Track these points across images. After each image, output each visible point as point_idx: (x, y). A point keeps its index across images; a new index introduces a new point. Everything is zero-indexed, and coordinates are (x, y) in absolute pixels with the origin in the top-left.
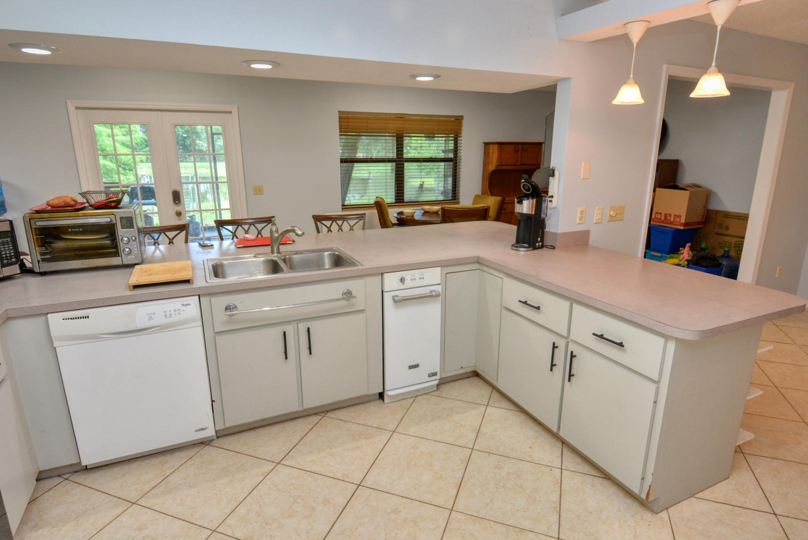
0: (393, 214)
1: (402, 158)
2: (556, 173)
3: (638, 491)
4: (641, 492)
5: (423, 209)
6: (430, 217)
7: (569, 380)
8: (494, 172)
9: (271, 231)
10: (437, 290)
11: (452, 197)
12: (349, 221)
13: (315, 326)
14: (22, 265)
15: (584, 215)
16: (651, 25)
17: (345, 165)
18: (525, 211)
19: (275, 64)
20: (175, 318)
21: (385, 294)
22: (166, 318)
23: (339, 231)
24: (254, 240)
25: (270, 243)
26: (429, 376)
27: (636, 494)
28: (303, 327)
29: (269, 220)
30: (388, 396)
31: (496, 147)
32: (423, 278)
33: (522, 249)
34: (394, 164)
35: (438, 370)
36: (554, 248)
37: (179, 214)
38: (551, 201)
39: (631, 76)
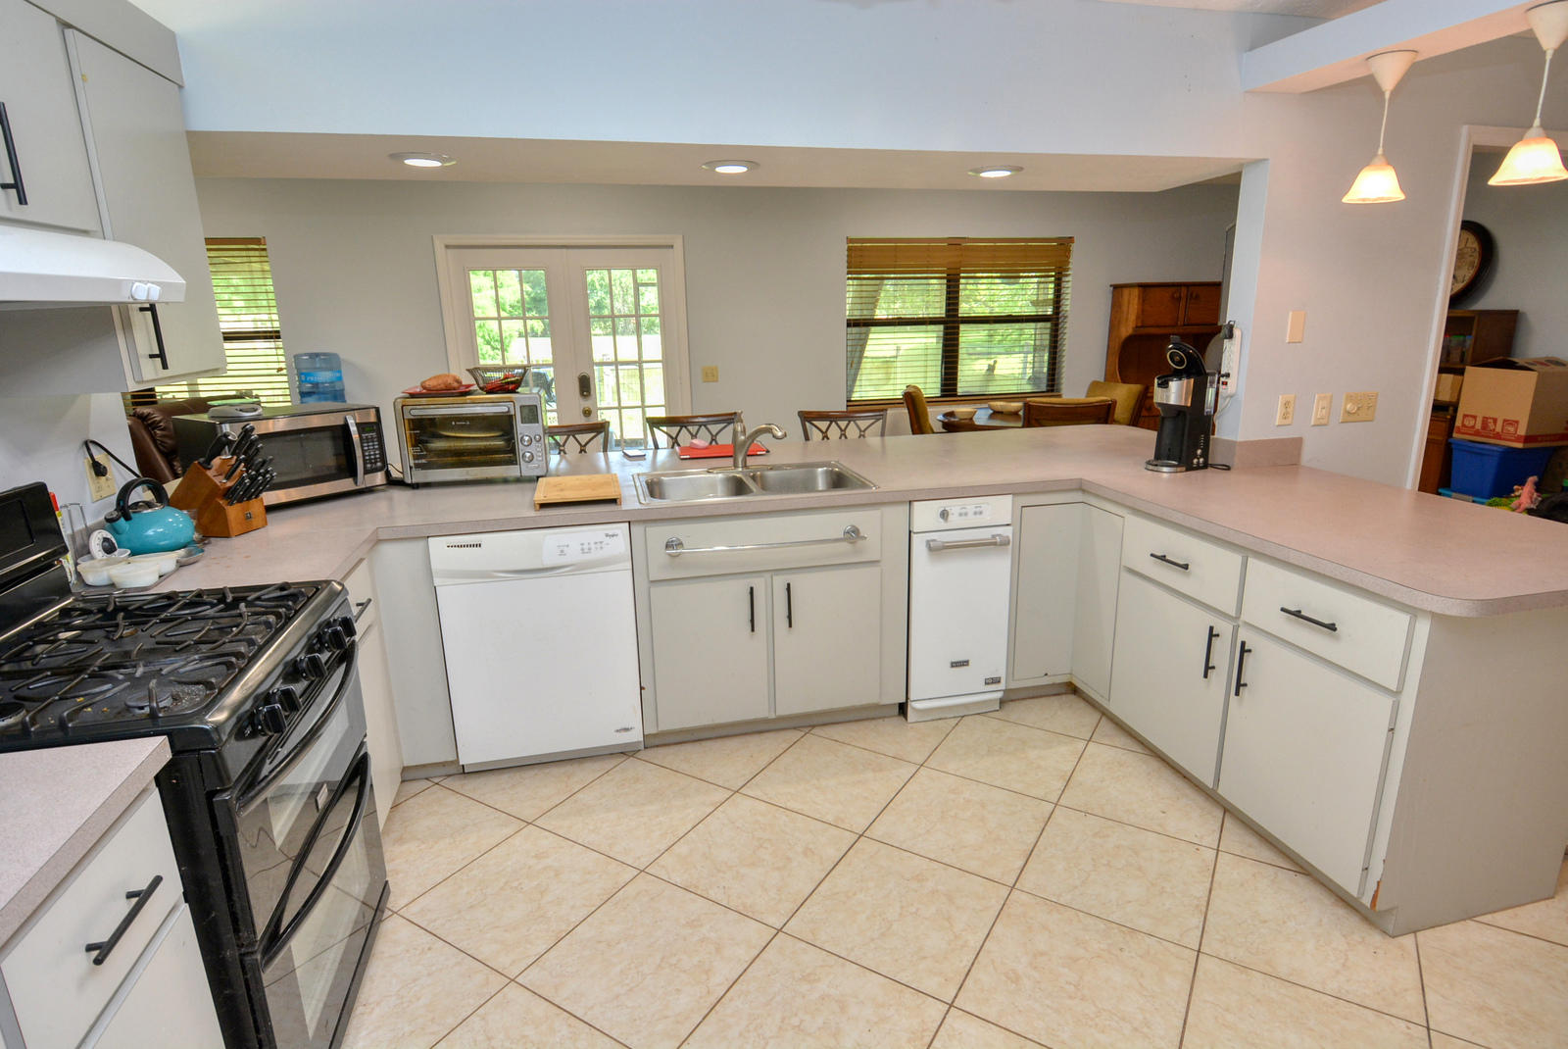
0: (935, 415)
1: (957, 316)
2: (1237, 332)
3: (1356, 891)
4: (1362, 891)
5: (990, 407)
6: (1002, 420)
7: (1237, 694)
8: (1130, 340)
9: (735, 433)
10: (1005, 535)
11: (1048, 386)
12: (858, 422)
13: (799, 582)
14: (388, 474)
15: (1290, 410)
16: (1420, 58)
17: (855, 330)
18: (1173, 401)
19: (751, 164)
20: (595, 555)
21: (914, 536)
22: (583, 553)
23: (840, 438)
24: (706, 448)
25: (729, 453)
26: (986, 684)
27: (1352, 896)
28: (780, 583)
29: (730, 418)
30: (914, 709)
31: (1136, 292)
32: (981, 513)
33: (1165, 469)
34: (941, 327)
35: (1002, 673)
36: (1228, 468)
37: (587, 413)
38: (1225, 383)
39: (1380, 151)
